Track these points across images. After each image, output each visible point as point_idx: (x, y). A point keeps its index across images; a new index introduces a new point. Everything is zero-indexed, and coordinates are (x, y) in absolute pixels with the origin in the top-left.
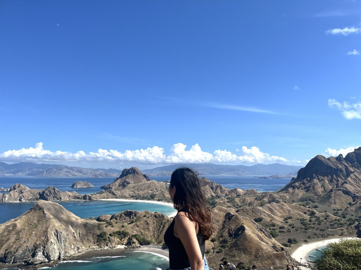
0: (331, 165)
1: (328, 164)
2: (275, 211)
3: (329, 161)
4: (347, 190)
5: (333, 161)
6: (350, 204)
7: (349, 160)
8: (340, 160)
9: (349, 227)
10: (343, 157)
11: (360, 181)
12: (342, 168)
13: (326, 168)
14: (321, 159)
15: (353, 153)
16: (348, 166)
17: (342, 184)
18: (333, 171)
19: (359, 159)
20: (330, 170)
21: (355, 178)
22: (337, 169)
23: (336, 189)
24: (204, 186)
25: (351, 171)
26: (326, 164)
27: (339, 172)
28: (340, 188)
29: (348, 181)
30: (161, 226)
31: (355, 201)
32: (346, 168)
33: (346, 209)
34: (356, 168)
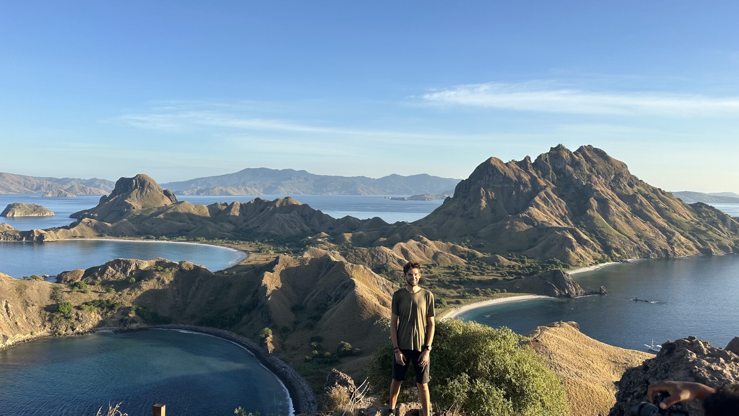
0: (511, 174)
1: (505, 173)
2: (413, 254)
3: (507, 168)
4: (531, 217)
5: (514, 167)
6: (535, 240)
7: (540, 167)
8: (525, 166)
9: (530, 277)
10: (531, 161)
11: (554, 202)
12: (527, 179)
13: (502, 180)
14: (496, 165)
15: (548, 154)
16: (537, 176)
17: (525, 208)
18: (513, 185)
19: (556, 166)
20: (507, 184)
21: (546, 197)
22: (519, 182)
23: (514, 216)
24: (289, 213)
25: (541, 187)
26: (503, 174)
27: (522, 188)
28: (521, 214)
29: (535, 202)
30: (194, 288)
31: (543, 236)
32: (533, 180)
33: (528, 249)
34: (549, 180)
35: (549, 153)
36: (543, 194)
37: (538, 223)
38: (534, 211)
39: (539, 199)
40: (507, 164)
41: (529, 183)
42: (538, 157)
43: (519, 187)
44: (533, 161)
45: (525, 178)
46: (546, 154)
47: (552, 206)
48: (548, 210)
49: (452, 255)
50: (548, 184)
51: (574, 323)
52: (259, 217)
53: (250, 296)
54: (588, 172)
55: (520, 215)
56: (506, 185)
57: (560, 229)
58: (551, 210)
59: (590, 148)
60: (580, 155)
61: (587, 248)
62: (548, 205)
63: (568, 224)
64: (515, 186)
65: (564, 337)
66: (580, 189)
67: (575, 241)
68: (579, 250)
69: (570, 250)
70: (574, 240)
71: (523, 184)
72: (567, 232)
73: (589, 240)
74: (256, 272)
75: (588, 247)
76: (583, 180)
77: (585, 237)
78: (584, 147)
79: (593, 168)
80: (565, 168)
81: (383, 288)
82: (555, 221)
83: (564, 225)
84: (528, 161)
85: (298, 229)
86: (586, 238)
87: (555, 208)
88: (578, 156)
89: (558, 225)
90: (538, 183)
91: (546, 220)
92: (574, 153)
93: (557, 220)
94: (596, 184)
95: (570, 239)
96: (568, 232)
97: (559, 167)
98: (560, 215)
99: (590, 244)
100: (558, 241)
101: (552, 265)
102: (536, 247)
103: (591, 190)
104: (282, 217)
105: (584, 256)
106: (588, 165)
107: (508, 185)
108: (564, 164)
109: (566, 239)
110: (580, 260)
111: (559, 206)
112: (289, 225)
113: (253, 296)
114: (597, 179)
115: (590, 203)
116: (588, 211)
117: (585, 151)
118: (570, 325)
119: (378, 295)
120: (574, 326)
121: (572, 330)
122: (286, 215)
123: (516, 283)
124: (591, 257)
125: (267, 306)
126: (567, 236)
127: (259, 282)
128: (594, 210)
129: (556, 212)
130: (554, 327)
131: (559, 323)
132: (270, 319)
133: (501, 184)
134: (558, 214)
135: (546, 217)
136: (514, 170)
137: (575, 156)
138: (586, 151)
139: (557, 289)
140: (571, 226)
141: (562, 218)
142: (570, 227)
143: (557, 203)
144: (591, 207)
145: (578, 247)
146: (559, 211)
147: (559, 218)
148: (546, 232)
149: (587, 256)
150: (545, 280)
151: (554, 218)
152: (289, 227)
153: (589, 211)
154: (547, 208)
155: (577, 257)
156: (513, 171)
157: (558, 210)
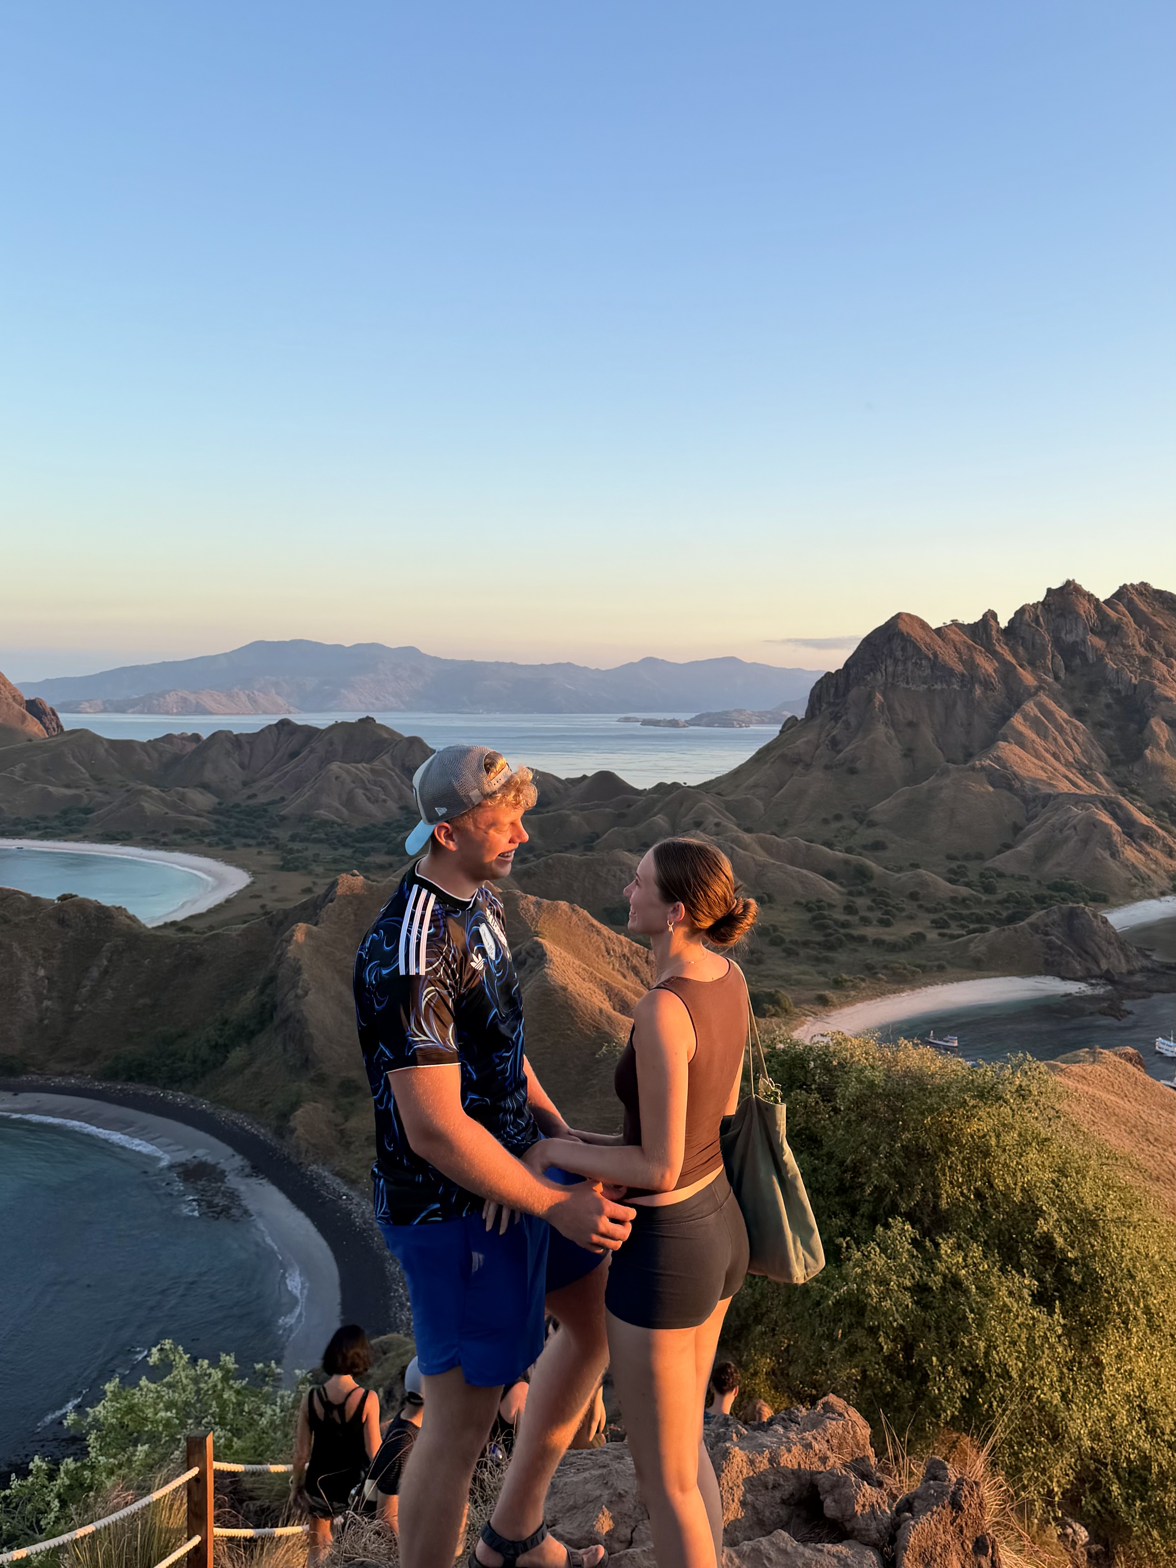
0: (949, 657)
1: (935, 655)
3: (940, 642)
4: (1005, 768)
5: (957, 638)
6: (1017, 829)
7: (1023, 638)
8: (984, 636)
9: (1009, 929)
10: (998, 623)
11: (1060, 730)
12: (991, 671)
13: (928, 671)
14: (911, 633)
15: (1040, 606)
16: (1014, 662)
17: (989, 743)
18: (955, 686)
19: (1063, 635)
20: (941, 682)
21: (1039, 715)
22: (972, 678)
23: (963, 766)
24: (369, 761)
25: (1027, 688)
26: (931, 656)
27: (978, 691)
28: (980, 760)
29: (1013, 728)
30: (95, 973)
31: (1036, 816)
32: (1007, 672)
33: (999, 852)
34: (1046, 670)
35: (1043, 603)
36: (1030, 707)
37: (1022, 783)
38: (1009, 751)
39: (1021, 720)
40: (938, 631)
41: (995, 679)
42: (1016, 613)
43: (971, 691)
44: (1003, 623)
45: (987, 666)
46: (1035, 606)
47: (1055, 739)
48: (1047, 751)
49: (804, 871)
50: (1044, 681)
51: (1130, 1050)
52: (287, 772)
53: (251, 994)
54: (1142, 652)
55: (977, 762)
56: (938, 687)
57: (1079, 800)
58: (1053, 748)
59: (1143, 589)
60: (1122, 608)
61: (1149, 849)
62: (1045, 737)
63: (1098, 784)
64: (961, 687)
65: (1108, 1091)
66: (1123, 694)
67: (1120, 829)
68: (1130, 853)
69: (1107, 855)
70: (1115, 827)
71: (981, 683)
72: (1097, 808)
73: (1154, 826)
74: (270, 923)
75: (1151, 845)
76: (1131, 672)
77: (1144, 820)
78: (1130, 588)
79: (1155, 642)
80: (1084, 641)
81: (621, 964)
82: (1066, 777)
83: (1087, 788)
84: (992, 622)
85: (392, 806)
86: (1146, 823)
87: (1063, 743)
88: (1117, 612)
89: (1073, 790)
90: (1020, 681)
91: (1043, 775)
92: (1107, 602)
93: (1071, 776)
94: (1163, 680)
95: (1107, 825)
96: (1100, 806)
97: (1070, 638)
98: (1078, 761)
99: (1159, 838)
100: (1075, 829)
101: (1063, 894)
102: (1019, 848)
103: (1152, 696)
104: (348, 772)
105: (1142, 869)
106: (1142, 632)
107: (945, 686)
108: (1081, 630)
109: (1095, 826)
110: (1134, 880)
111: (1075, 740)
112: (368, 794)
113: (262, 992)
114: (1164, 668)
115: (1153, 732)
116: (1147, 752)
117: (1133, 596)
118: (1120, 1056)
119: (607, 984)
120: (1130, 1060)
121: (1125, 1069)
122: (359, 766)
123: (972, 945)
124: (1161, 872)
125: (298, 1021)
126: (1100, 818)
127: (279, 953)
128: (1162, 749)
129: (1067, 754)
130: (1079, 1062)
131: (1093, 1054)
132: (307, 1059)
133: (924, 683)
134: (1071, 760)
135: (1042, 768)
136: (958, 645)
137: (1109, 611)
138: (1136, 598)
139: (1079, 959)
140: (1106, 790)
141: (1085, 771)
142: (1104, 794)
143: (1068, 731)
144: (1152, 740)
145: (1126, 846)
146: (1074, 753)
147: (1074, 771)
148: (1044, 806)
149: (1151, 870)
150: (1047, 934)
151: (1063, 769)
152: (369, 799)
153: (1151, 751)
154: (1043, 743)
155: (1124, 874)
156: (955, 648)
157: (1072, 749)
